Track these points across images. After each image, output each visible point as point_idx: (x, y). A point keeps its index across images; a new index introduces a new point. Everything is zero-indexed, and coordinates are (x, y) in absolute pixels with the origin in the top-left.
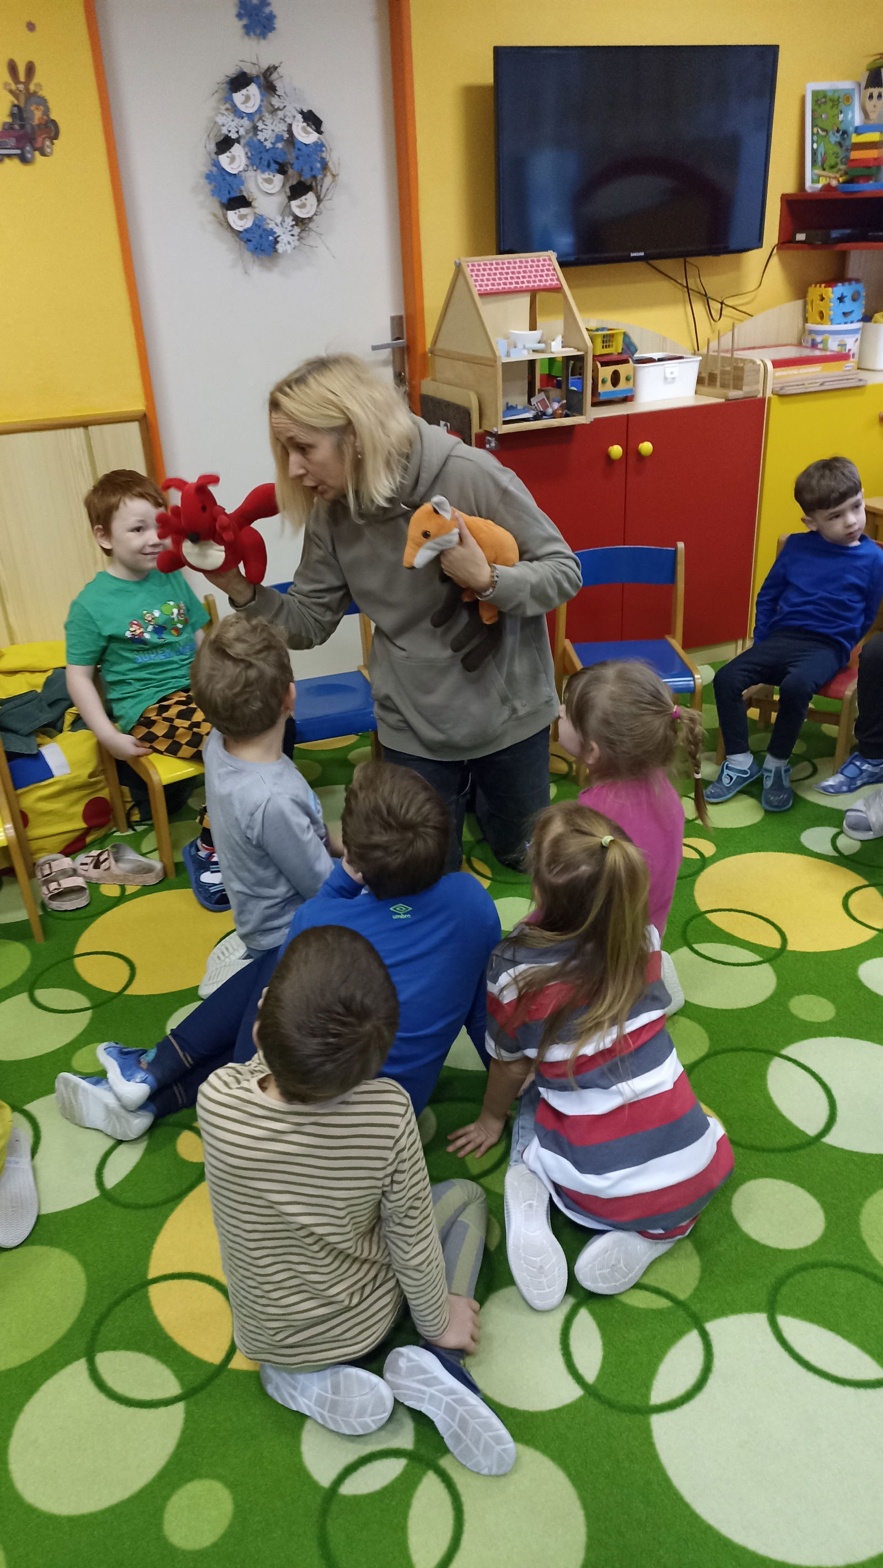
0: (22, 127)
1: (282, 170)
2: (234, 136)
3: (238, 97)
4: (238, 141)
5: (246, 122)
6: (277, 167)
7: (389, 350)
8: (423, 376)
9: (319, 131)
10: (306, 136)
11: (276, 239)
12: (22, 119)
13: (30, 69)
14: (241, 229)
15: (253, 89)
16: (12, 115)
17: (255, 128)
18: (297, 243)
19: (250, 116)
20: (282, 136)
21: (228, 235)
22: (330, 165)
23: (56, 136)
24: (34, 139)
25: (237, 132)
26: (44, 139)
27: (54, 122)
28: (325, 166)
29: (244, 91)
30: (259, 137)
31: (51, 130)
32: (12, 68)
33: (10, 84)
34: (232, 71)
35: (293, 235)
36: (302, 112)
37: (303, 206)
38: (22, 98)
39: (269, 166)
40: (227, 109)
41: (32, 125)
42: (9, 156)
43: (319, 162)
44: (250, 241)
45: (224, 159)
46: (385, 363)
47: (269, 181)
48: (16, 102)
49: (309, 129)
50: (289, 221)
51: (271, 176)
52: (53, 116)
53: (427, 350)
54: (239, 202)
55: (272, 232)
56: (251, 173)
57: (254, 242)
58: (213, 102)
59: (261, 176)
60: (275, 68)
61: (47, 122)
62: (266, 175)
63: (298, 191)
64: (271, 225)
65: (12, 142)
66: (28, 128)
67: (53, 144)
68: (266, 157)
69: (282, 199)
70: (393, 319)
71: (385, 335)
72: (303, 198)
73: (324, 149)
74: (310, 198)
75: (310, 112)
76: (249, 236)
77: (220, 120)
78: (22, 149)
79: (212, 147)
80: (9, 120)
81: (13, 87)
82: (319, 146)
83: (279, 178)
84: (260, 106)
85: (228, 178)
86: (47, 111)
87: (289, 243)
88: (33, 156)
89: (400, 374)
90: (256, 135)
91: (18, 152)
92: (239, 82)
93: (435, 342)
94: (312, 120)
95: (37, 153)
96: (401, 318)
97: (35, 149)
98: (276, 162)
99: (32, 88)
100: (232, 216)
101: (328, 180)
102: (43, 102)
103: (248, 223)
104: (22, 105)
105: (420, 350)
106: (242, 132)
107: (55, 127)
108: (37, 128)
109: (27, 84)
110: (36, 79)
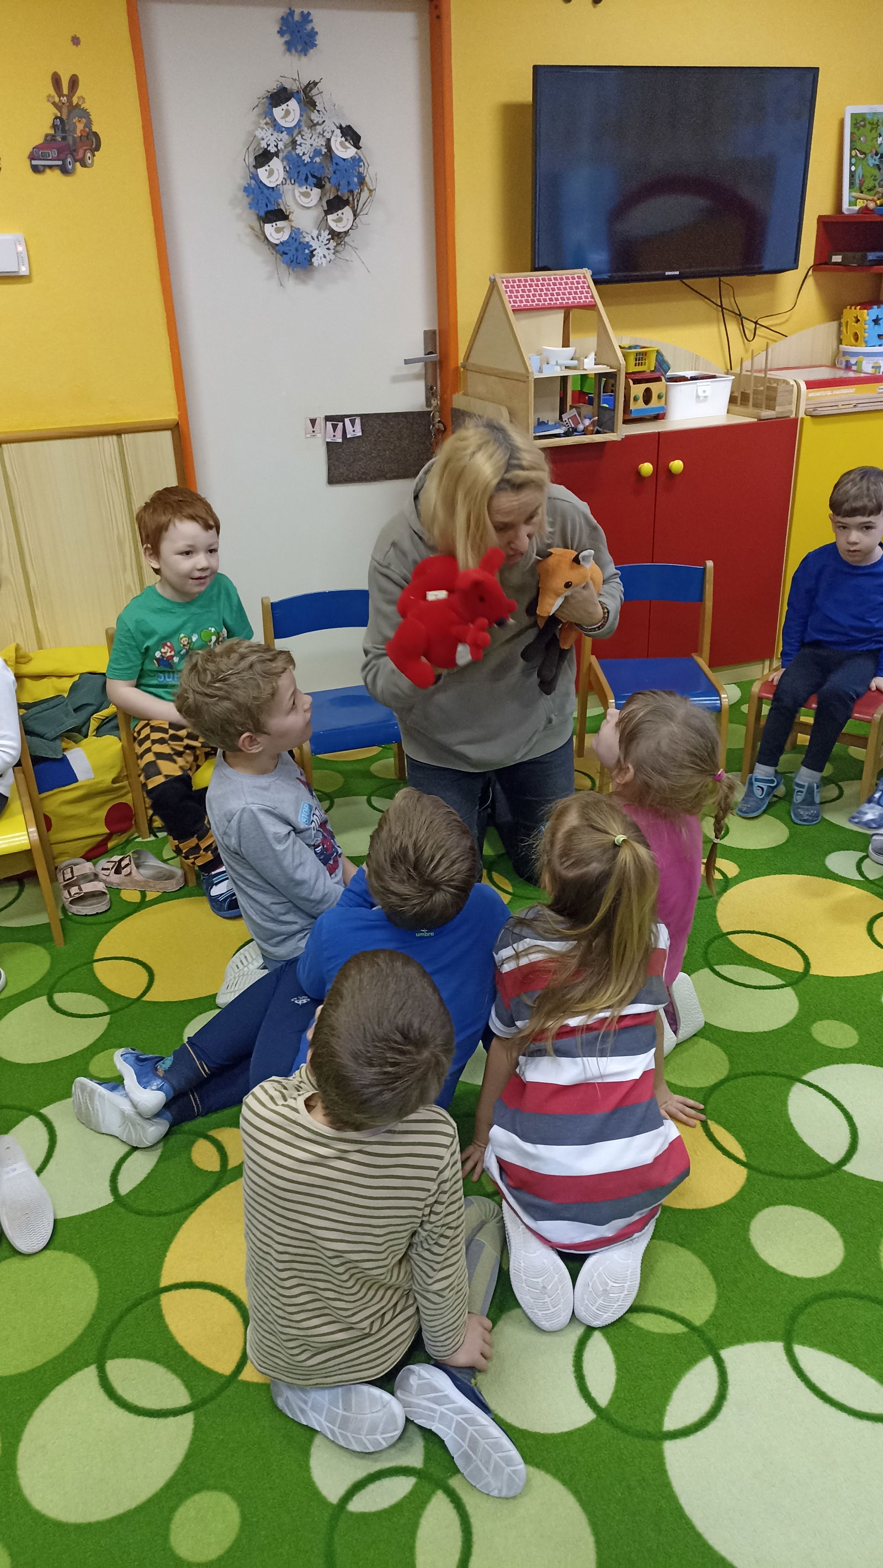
0: (64, 138)
1: (319, 185)
2: (273, 150)
3: (278, 112)
4: (276, 154)
5: (285, 137)
6: (315, 180)
7: (421, 364)
8: (455, 390)
9: (357, 146)
10: (343, 151)
11: (312, 252)
12: (64, 131)
13: (74, 82)
14: (277, 242)
15: (293, 104)
16: (54, 126)
17: (294, 143)
18: (333, 257)
19: (289, 130)
20: (321, 151)
21: (265, 248)
22: (367, 179)
23: (98, 148)
24: (75, 151)
25: (277, 146)
26: (85, 151)
27: (96, 135)
28: (362, 181)
29: (284, 106)
30: (297, 152)
31: (93, 142)
32: (56, 80)
33: (53, 97)
34: (272, 86)
35: (328, 249)
36: (341, 127)
37: (339, 220)
38: (65, 110)
39: (306, 179)
40: (267, 124)
41: (73, 137)
42: (50, 167)
43: (356, 176)
44: (286, 254)
45: (262, 173)
46: (416, 377)
47: (306, 195)
48: (59, 115)
49: (347, 143)
50: (325, 235)
51: (309, 190)
52: (94, 130)
53: (460, 365)
54: (278, 215)
55: (308, 245)
56: (288, 187)
57: (290, 255)
58: (253, 116)
59: (298, 190)
60: (315, 84)
61: (88, 134)
62: (303, 189)
63: (334, 205)
64: (308, 239)
65: (54, 153)
66: (70, 140)
67: (94, 156)
68: (304, 171)
69: (319, 213)
70: (425, 332)
71: (417, 349)
72: (340, 212)
73: (362, 164)
74: (347, 212)
75: (349, 127)
76: (286, 250)
77: (259, 133)
78: (64, 161)
79: (251, 161)
80: (53, 132)
81: (57, 99)
82: (357, 161)
83: (316, 192)
84: (299, 121)
85: (266, 191)
86: (89, 123)
87: (325, 257)
88: (74, 168)
89: (432, 388)
90: (294, 149)
91: (60, 163)
92: (279, 97)
93: (467, 356)
94: (351, 135)
95: (78, 164)
96: (434, 332)
97: (76, 161)
98: (313, 176)
99: (75, 100)
100: (269, 229)
101: (365, 194)
102: (85, 114)
103: (285, 236)
104: (64, 117)
105: (452, 365)
106: (281, 146)
107: (96, 139)
108: (78, 140)
109: (70, 97)
110: (79, 93)
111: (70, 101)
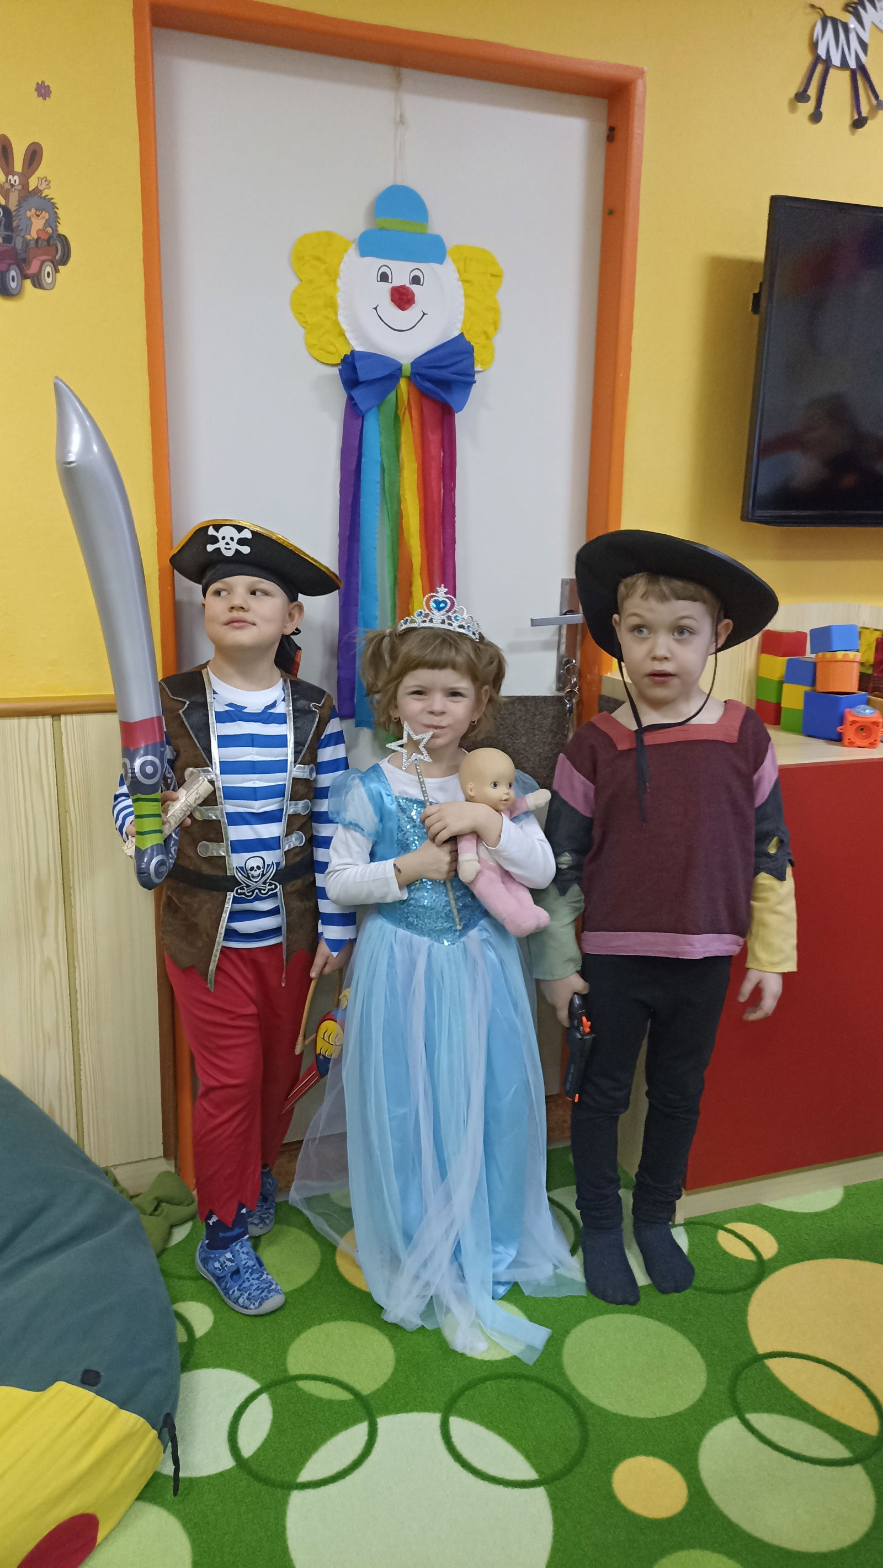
0: (8, 240)
7: (553, 628)
23: (65, 259)
24: (24, 260)
26: (43, 262)
27: (64, 240)
31: (57, 250)
41: (24, 239)
46: (546, 646)
52: (62, 230)
61: (50, 237)
66: (19, 243)
67: (57, 271)
71: (552, 606)
86: (54, 220)
88: (21, 287)
95: (28, 283)
97: (25, 277)
99: (33, 183)
102: (49, 206)
107: (63, 246)
108: (32, 244)
110: (41, 172)
111: (25, 185)
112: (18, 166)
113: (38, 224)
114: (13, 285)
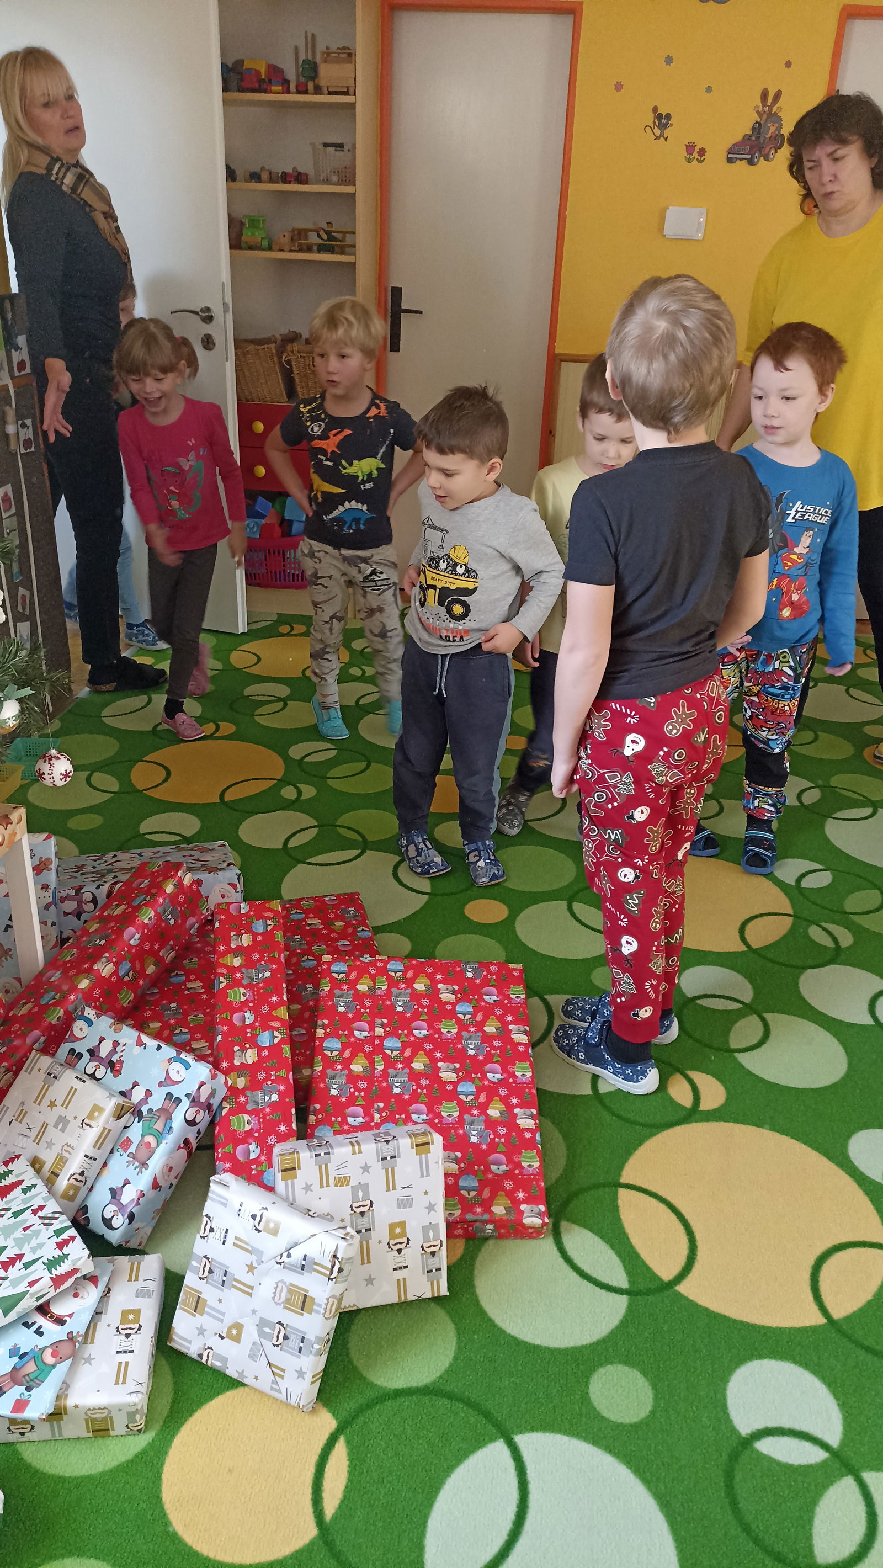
0: (758, 138)
12: (759, 133)
13: (778, 96)
16: (753, 129)
24: (763, 148)
26: (771, 148)
32: (764, 95)
33: (759, 107)
38: (765, 117)
41: (765, 137)
48: (759, 120)
61: (777, 135)
65: (747, 149)
66: (762, 140)
67: (776, 151)
78: (753, 155)
80: (750, 133)
81: (761, 109)
86: (780, 127)
88: (758, 160)
91: (749, 157)
95: (762, 158)
99: (774, 110)
102: (780, 120)
104: (762, 122)
108: (768, 139)
109: (771, 107)
110: (779, 104)
111: (770, 110)
112: (769, 103)
113: (772, 129)
114: (756, 160)
